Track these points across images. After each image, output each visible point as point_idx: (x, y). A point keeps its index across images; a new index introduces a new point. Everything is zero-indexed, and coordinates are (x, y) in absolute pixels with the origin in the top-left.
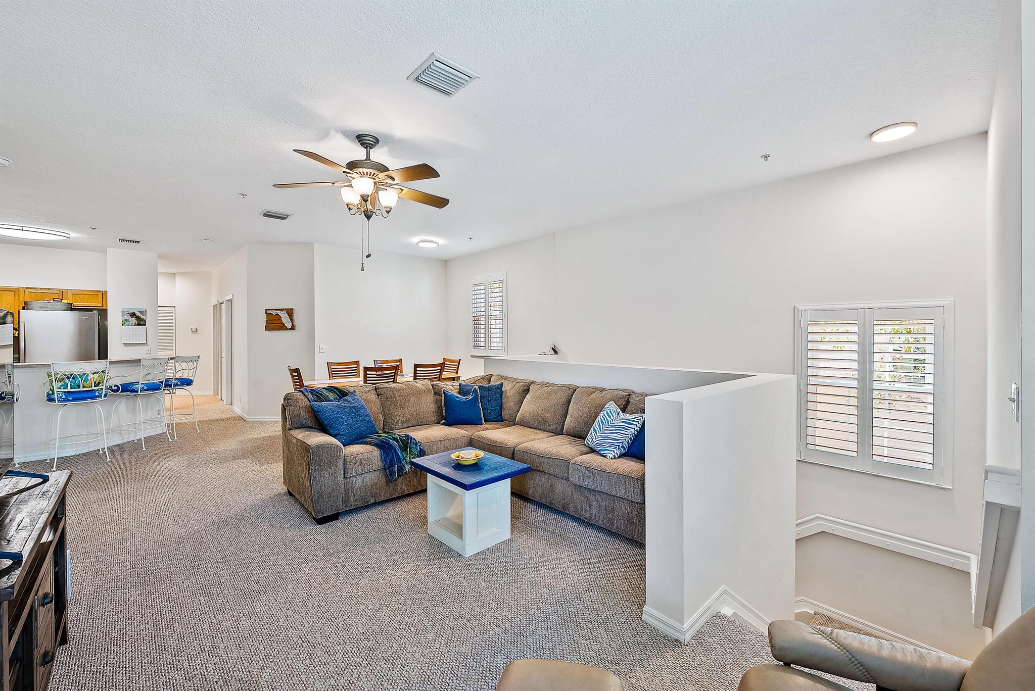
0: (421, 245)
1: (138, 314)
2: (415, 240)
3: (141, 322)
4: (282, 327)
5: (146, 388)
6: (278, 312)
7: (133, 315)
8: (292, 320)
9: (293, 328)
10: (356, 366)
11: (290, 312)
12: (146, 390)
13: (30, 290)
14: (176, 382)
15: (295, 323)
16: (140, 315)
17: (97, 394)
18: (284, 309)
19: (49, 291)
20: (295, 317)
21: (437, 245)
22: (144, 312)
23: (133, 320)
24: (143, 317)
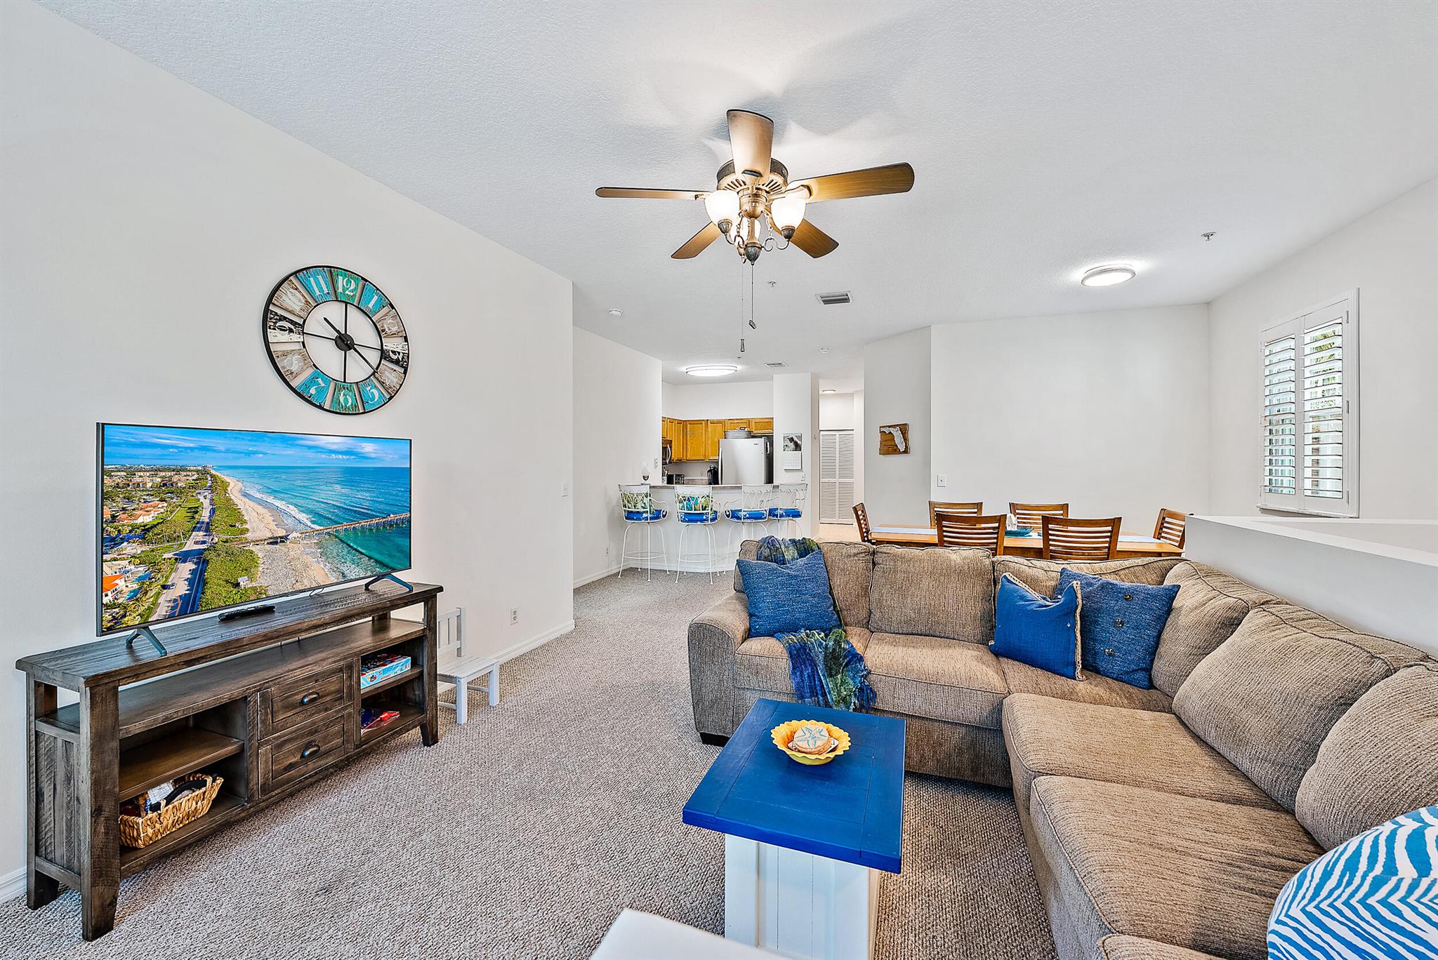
0: (1091, 282)
1: (795, 439)
2: (1077, 275)
3: (798, 447)
4: (894, 450)
5: (748, 516)
6: (892, 430)
7: (791, 440)
8: (905, 439)
9: (906, 452)
10: (976, 510)
11: (904, 429)
12: (748, 518)
13: (731, 421)
14: (781, 512)
15: (911, 444)
16: (797, 440)
17: (704, 517)
18: (897, 425)
19: (742, 421)
20: (910, 435)
21: (1129, 276)
22: (800, 437)
23: (792, 445)
24: (799, 442)
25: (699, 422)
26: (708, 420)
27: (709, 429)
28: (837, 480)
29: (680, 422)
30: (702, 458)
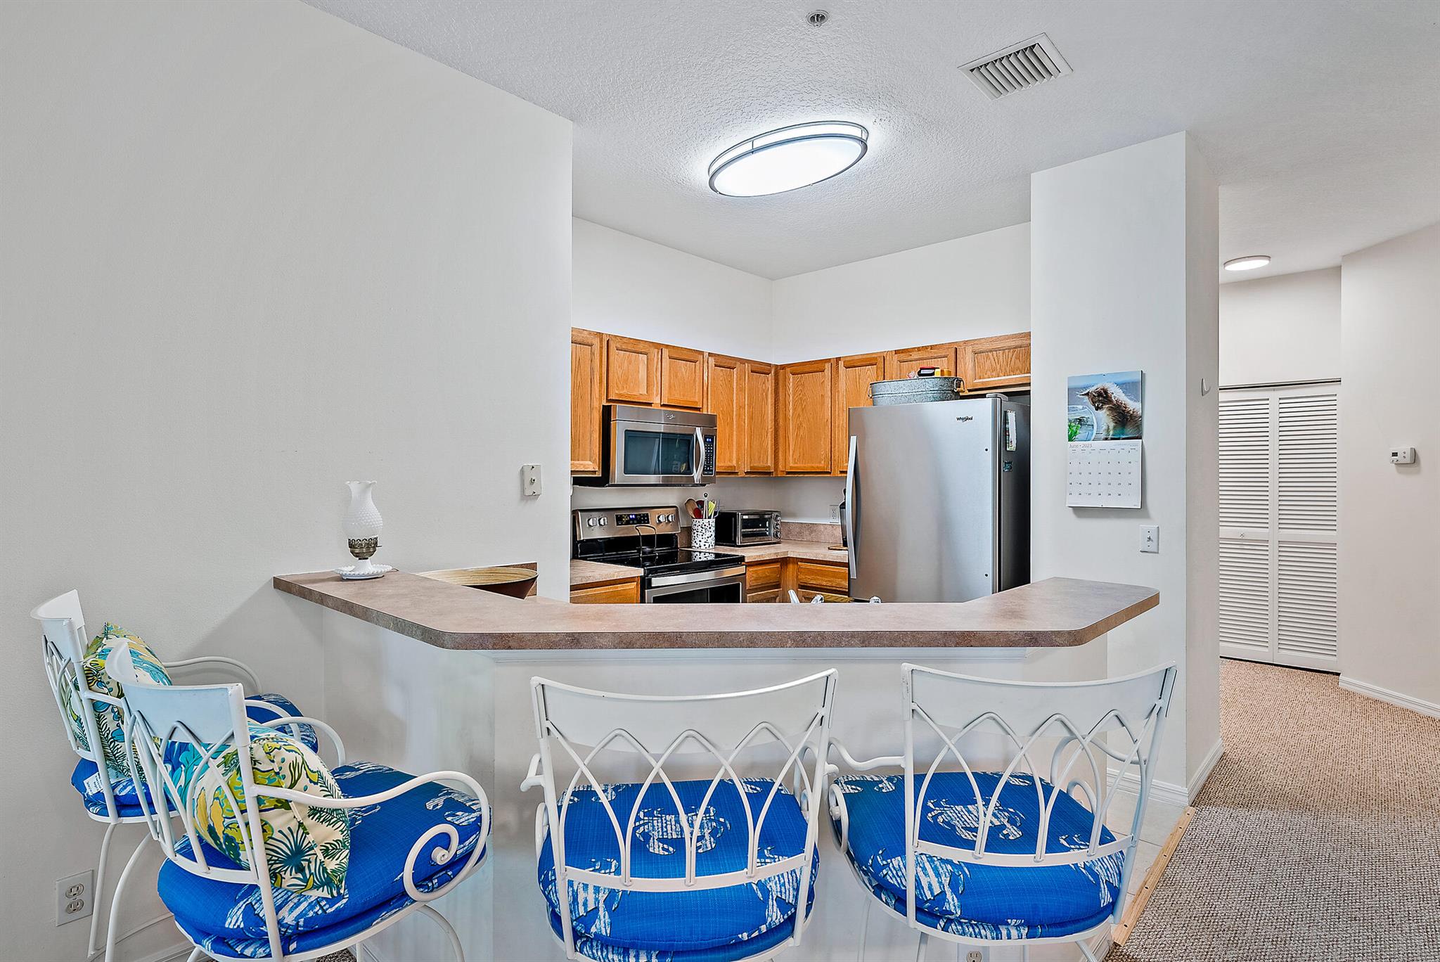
1: (1118, 394)
7: (1101, 398)
22: (1136, 387)
23: (1103, 418)
24: (1132, 405)
25: (815, 367)
26: (838, 359)
27: (842, 385)
28: (1271, 533)
29: (761, 369)
30: (822, 465)
